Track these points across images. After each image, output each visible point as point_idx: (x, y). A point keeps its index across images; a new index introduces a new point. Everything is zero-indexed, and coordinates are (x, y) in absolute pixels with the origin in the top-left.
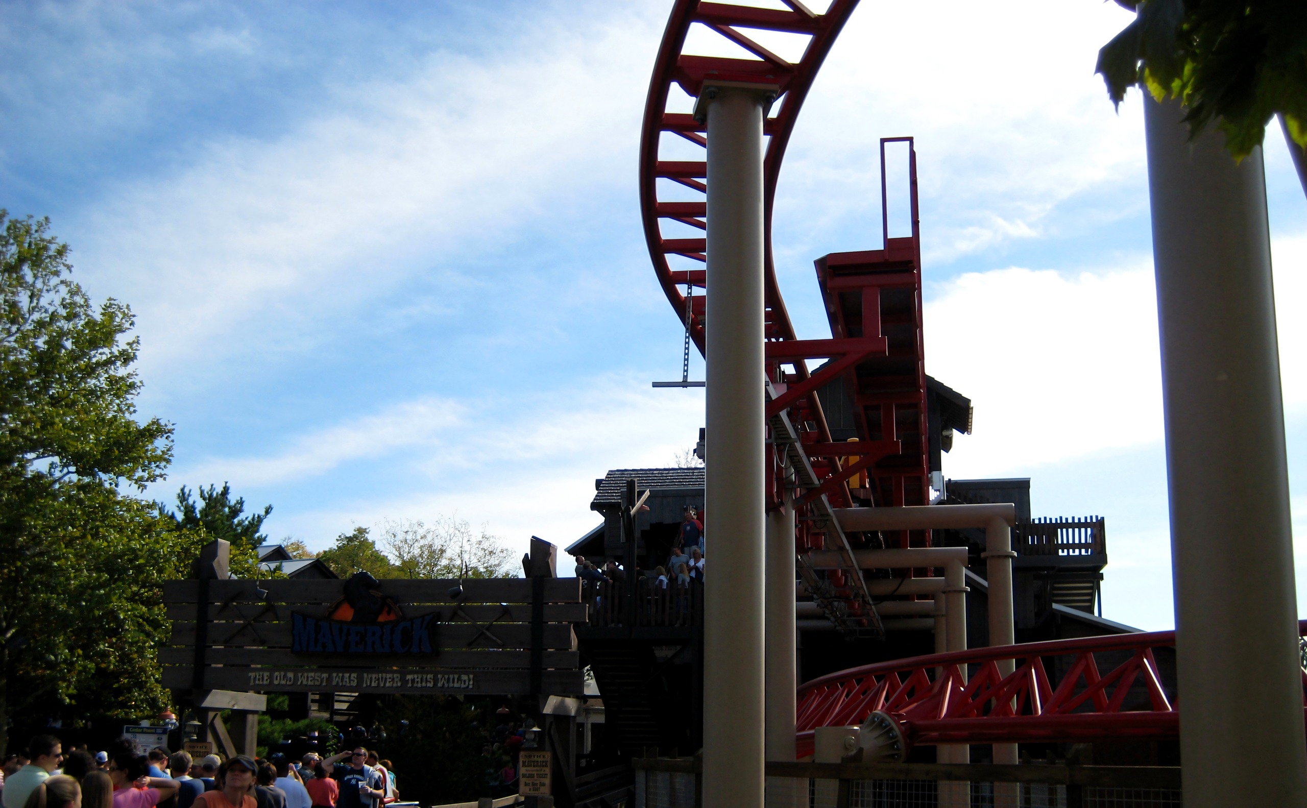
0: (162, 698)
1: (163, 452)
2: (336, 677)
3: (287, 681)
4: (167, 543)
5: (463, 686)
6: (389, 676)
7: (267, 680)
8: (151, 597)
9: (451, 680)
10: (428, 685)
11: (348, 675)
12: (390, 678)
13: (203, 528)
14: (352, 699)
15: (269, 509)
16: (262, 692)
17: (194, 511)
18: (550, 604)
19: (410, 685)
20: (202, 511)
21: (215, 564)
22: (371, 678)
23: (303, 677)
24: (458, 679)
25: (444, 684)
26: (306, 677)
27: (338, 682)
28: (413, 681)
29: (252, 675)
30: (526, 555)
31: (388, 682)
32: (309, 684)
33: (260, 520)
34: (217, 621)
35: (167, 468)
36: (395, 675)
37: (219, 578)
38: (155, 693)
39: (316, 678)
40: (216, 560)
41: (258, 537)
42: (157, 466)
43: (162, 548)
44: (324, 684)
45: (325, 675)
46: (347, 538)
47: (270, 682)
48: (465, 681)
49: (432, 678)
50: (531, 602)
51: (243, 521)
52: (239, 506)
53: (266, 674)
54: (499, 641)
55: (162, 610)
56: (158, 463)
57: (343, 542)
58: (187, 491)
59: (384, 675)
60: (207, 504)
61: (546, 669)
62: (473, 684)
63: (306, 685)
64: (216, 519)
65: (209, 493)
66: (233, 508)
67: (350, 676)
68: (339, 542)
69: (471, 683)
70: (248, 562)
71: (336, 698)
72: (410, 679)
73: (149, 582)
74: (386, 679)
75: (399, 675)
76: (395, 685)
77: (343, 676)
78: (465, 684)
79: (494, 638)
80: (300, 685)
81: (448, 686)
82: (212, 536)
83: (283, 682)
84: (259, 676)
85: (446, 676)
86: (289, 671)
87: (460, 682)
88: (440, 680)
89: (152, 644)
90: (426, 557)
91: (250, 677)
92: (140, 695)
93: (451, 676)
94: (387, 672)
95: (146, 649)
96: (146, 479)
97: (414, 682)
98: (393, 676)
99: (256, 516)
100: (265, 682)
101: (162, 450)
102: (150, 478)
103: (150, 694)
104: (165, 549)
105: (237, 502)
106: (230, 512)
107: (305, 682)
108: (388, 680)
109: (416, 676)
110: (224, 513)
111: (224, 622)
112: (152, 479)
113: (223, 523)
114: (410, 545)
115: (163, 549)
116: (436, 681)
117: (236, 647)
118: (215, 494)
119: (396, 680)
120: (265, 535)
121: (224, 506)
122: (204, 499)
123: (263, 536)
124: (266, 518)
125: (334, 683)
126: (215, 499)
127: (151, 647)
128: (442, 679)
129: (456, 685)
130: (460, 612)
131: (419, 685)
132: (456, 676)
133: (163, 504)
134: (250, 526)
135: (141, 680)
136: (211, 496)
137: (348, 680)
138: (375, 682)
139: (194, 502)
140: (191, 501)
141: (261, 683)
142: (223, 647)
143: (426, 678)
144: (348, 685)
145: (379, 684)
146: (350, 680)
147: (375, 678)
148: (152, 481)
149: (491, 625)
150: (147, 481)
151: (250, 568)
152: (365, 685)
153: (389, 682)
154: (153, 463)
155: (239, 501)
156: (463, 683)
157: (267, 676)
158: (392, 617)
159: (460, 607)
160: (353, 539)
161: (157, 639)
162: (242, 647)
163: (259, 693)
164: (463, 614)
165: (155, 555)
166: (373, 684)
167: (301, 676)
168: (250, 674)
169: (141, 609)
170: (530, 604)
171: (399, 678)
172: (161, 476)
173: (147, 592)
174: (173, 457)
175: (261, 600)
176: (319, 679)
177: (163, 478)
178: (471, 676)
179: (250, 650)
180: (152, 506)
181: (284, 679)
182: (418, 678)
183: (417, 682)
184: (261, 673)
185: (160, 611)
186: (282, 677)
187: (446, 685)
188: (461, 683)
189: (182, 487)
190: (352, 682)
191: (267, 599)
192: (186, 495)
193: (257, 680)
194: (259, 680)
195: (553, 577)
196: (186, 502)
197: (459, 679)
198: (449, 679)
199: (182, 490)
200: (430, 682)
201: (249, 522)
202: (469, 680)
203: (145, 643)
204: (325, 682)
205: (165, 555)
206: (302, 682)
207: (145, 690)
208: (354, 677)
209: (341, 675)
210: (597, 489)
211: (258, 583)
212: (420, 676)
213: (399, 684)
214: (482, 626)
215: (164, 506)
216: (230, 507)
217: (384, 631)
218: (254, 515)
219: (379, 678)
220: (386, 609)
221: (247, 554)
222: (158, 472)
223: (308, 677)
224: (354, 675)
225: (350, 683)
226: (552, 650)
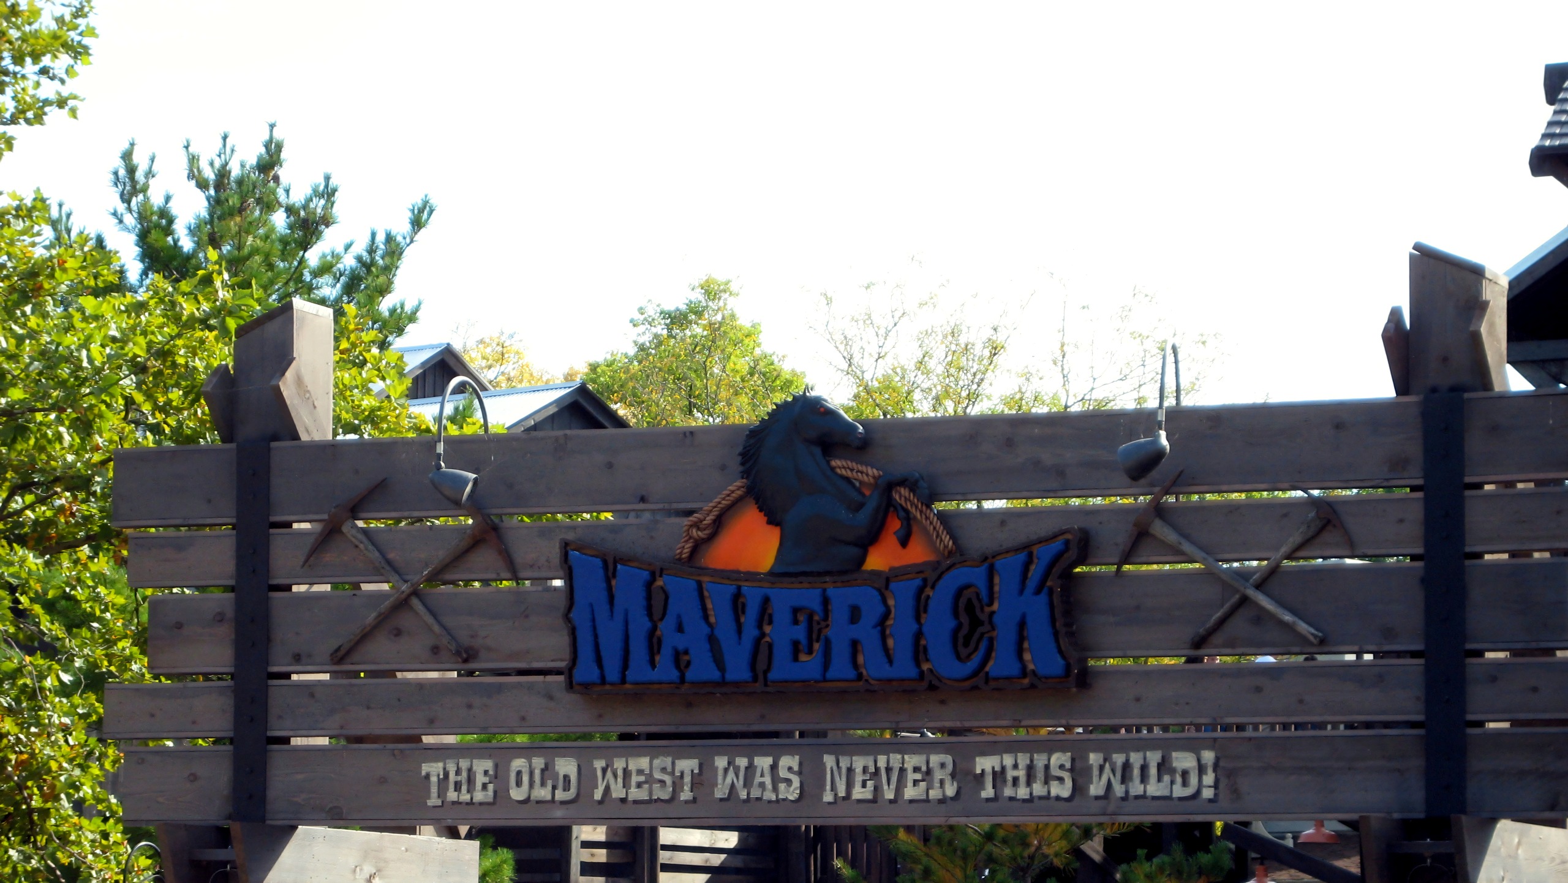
0: (100, 866)
1: (60, 21)
2: (726, 770)
3: (554, 788)
4: (100, 328)
5: (1179, 791)
6: (912, 761)
7: (485, 787)
8: (50, 522)
9: (1136, 772)
10: (1053, 793)
11: (767, 761)
12: (916, 769)
13: (220, 273)
14: (717, 860)
15: (421, 211)
16: (463, 830)
17: (168, 230)
18: (1487, 487)
19: (988, 792)
20: (198, 227)
21: (287, 387)
22: (850, 770)
23: (609, 774)
24: (1159, 766)
25: (1109, 785)
26: (620, 773)
27: (733, 785)
28: (999, 776)
29: (433, 769)
30: (1395, 314)
31: (910, 784)
32: (631, 798)
33: (394, 250)
34: (303, 588)
35: (77, 74)
36: (935, 759)
37: (304, 437)
38: (75, 850)
39: (658, 775)
40: (289, 374)
41: (393, 311)
42: (44, 71)
43: (86, 344)
44: (686, 795)
45: (688, 765)
46: (664, 314)
47: (495, 792)
48: (1185, 774)
49: (1068, 765)
50: (1420, 482)
51: (337, 257)
52: (322, 202)
53: (482, 766)
54: (1303, 627)
55: (85, 566)
56: (46, 60)
57: (654, 330)
58: (140, 160)
59: (895, 759)
60: (216, 203)
61: (1480, 724)
62: (1216, 786)
63: (623, 800)
64: (246, 251)
65: (217, 164)
66: (302, 213)
67: (774, 767)
68: (641, 328)
69: (1209, 779)
70: (368, 391)
71: (664, 857)
72: (989, 770)
73: (42, 471)
74: (902, 770)
75: (948, 759)
76: (935, 794)
77: (750, 768)
78: (1185, 784)
79: (1288, 617)
80: (600, 802)
81: (1127, 792)
82: (252, 296)
83: (543, 793)
84: (458, 772)
85: (1119, 759)
86: (564, 752)
87: (1167, 778)
88: (1096, 772)
89: (66, 678)
90: (940, 369)
91: (428, 776)
92: (27, 859)
93: (1136, 759)
94: (905, 747)
95: (45, 698)
96: (8, 115)
97: (1005, 781)
98: (928, 763)
99: (381, 238)
100: (479, 796)
101: (58, 14)
102: (24, 112)
103: (59, 855)
104: (95, 348)
105: (317, 194)
106: (291, 227)
107: (618, 792)
108: (911, 776)
109: (1008, 760)
110: (272, 230)
111: (327, 588)
112: (30, 115)
113: (271, 267)
114: (882, 332)
115: (88, 350)
116: (1080, 774)
117: (371, 674)
118: (235, 171)
119: (938, 775)
120: (416, 303)
121: (269, 206)
122: (202, 185)
123: (408, 308)
124: (412, 241)
125: (721, 792)
126: (240, 182)
127: (65, 691)
128: (1101, 768)
129: (1154, 789)
130: (1160, 529)
131: (1022, 792)
132: (1154, 758)
133: (65, 209)
134: (363, 272)
135: (29, 805)
136: (223, 174)
137: (767, 780)
138: (864, 785)
139: (168, 199)
140: (156, 199)
141: (465, 797)
142: (326, 677)
143: (1047, 767)
144: (770, 795)
145: (877, 789)
146: (776, 780)
147: (865, 770)
148: (28, 122)
149: (1274, 571)
150: (13, 120)
151: (380, 409)
152: (828, 797)
153: (916, 783)
154: (28, 60)
155: (321, 188)
156: (1179, 779)
157: (486, 773)
158: (917, 553)
159: (1159, 510)
160: (685, 317)
161: (78, 663)
162: (391, 674)
163: (453, 834)
164: (1171, 536)
165: (64, 372)
166: (858, 793)
167: (604, 771)
168: (425, 768)
169: (23, 561)
170: (1414, 489)
171: (950, 767)
172: (61, 103)
173: (31, 507)
174: (96, 36)
175: (455, 505)
176: (668, 779)
177: (66, 110)
178: (1208, 756)
179: (421, 685)
180: (30, 211)
181: (543, 784)
182: (1015, 766)
183: (1015, 780)
184: (464, 764)
185: (79, 567)
186: (537, 773)
187: (1119, 790)
188: (1172, 782)
189: (127, 146)
190: (782, 786)
191: (475, 505)
192: (140, 175)
193: (452, 786)
194: (458, 787)
195: (1497, 388)
196: (141, 197)
197: (1164, 767)
198: (1127, 766)
199: (127, 156)
200: (1061, 779)
201: (359, 259)
202: (1202, 770)
203: (41, 677)
204: (687, 788)
205: (98, 371)
206: (607, 789)
207: (41, 840)
208: (790, 769)
209: (742, 762)
210: (1551, 99)
211: (440, 448)
212: (1023, 760)
213: (950, 790)
214: (1243, 575)
215: (69, 216)
216: (290, 210)
217: (891, 602)
218: (373, 235)
219: (877, 769)
220: (895, 525)
221: (364, 363)
222: (48, 89)
223: (626, 773)
224: (789, 762)
225: (775, 789)
226: (1501, 655)
